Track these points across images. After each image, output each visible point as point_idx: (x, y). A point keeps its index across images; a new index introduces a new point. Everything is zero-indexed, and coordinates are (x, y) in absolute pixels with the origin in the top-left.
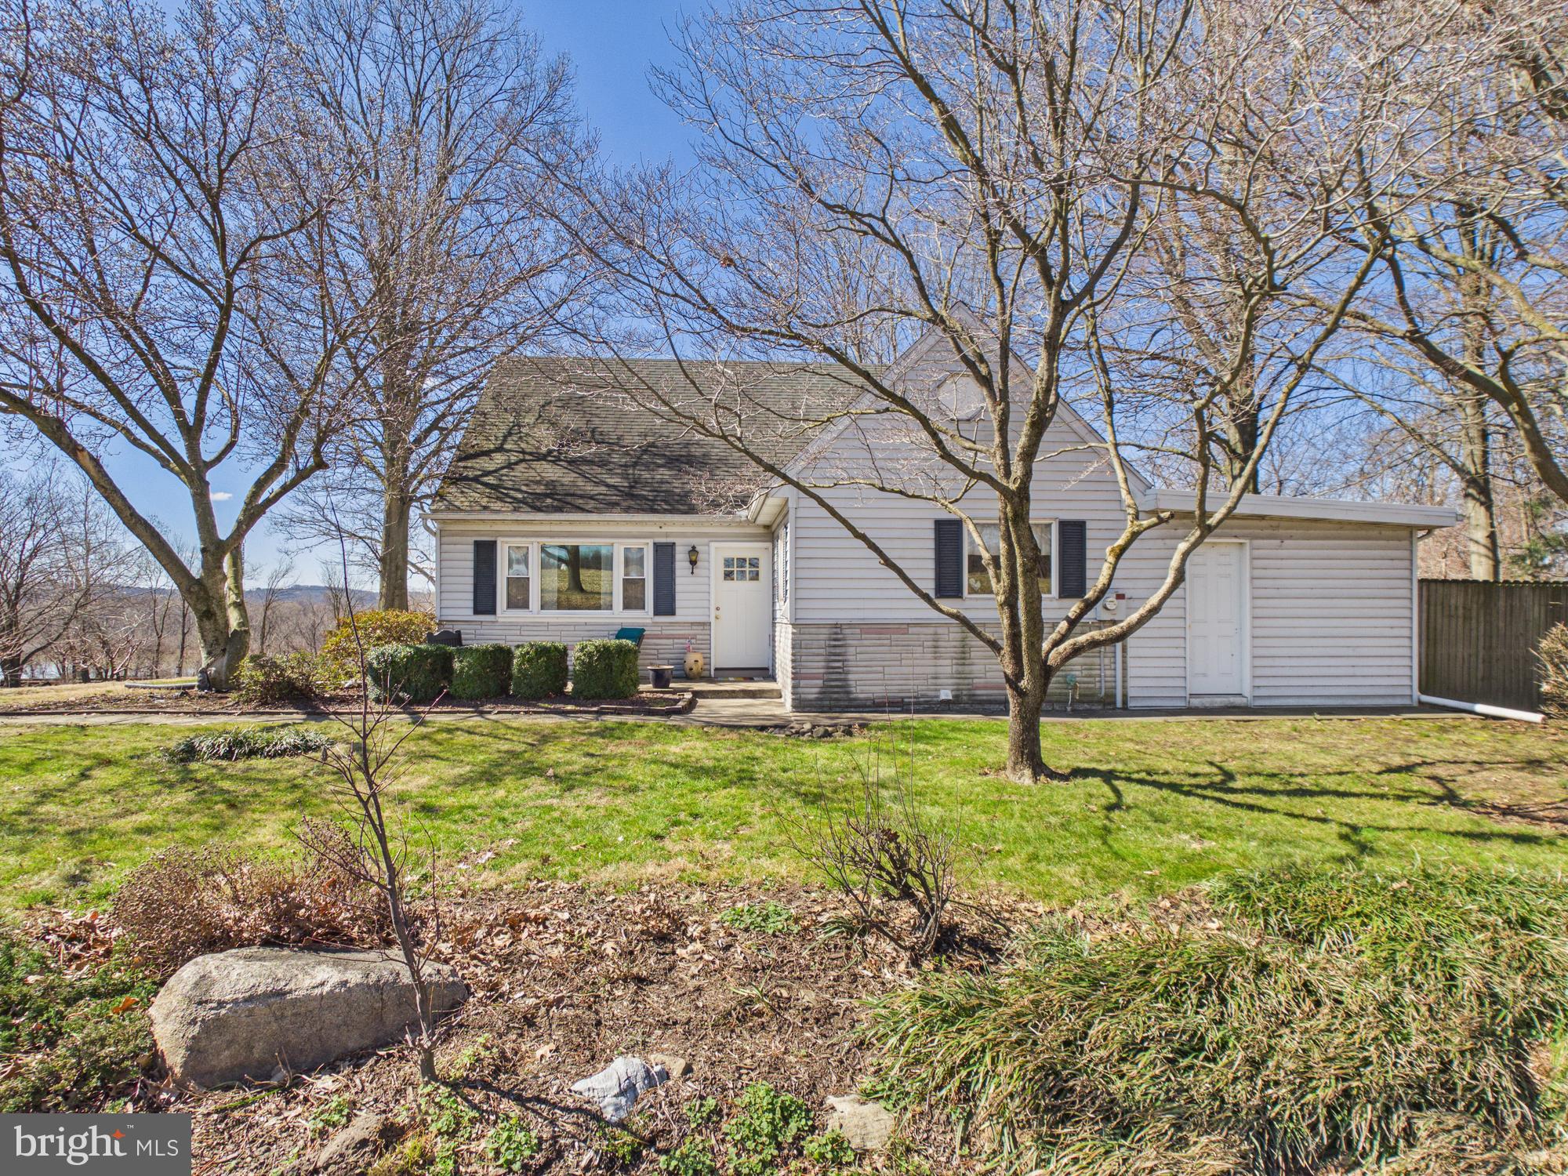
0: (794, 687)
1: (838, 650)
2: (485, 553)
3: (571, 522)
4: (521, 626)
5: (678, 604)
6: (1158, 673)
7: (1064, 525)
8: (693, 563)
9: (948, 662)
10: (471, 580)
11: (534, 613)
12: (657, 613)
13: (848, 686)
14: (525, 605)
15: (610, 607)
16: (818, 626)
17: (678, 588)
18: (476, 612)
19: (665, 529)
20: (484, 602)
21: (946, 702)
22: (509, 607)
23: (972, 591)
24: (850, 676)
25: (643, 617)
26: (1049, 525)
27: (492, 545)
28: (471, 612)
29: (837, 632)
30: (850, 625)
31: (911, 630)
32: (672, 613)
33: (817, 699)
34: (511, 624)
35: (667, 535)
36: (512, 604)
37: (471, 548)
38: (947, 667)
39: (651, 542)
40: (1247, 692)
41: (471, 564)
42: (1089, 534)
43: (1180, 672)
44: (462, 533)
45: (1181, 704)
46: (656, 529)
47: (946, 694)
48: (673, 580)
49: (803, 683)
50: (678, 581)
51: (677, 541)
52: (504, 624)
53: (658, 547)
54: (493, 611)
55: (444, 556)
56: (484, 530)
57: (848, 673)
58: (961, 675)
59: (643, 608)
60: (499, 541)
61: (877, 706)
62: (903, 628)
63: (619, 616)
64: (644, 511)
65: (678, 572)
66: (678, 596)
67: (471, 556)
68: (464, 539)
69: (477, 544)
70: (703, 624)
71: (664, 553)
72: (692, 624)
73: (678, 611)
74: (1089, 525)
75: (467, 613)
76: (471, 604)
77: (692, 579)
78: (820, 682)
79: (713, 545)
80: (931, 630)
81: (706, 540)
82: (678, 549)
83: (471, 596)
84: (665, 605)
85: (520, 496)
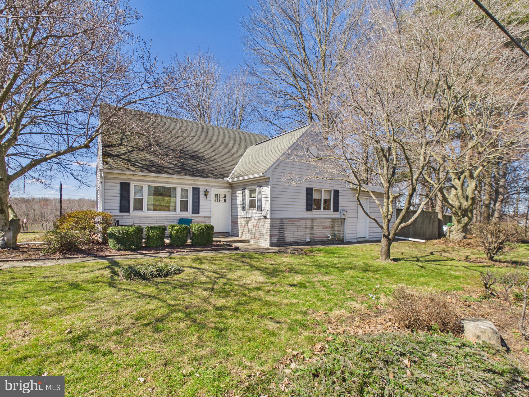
0: (270, 239)
1: (282, 227)
2: (125, 188)
3: (162, 177)
4: (140, 217)
5: (200, 210)
6: (351, 232)
7: (335, 191)
8: (206, 195)
9: (308, 230)
10: (119, 198)
11: (145, 212)
12: (193, 213)
13: (284, 238)
14: (141, 209)
15: (175, 210)
16: (277, 219)
17: (200, 204)
18: (121, 211)
19: (197, 183)
20: (124, 207)
21: (309, 242)
22: (134, 210)
23: (314, 209)
24: (285, 235)
25: (188, 215)
26: (331, 191)
27: (128, 184)
28: (118, 211)
29: (282, 220)
30: (286, 219)
31: (300, 221)
32: (198, 213)
33: (277, 243)
34: (136, 217)
35: (197, 185)
36: (135, 209)
37: (119, 185)
38: (308, 232)
39: (191, 187)
40: (367, 237)
41: (119, 192)
42: (340, 194)
43: (356, 232)
44: (115, 179)
45: (356, 240)
46: (193, 182)
47: (308, 240)
48: (199, 201)
49: (273, 237)
50: (201, 201)
51: (201, 187)
52: (133, 217)
53: (193, 189)
54: (128, 211)
55: (106, 188)
56: (125, 178)
57: (284, 234)
58: (311, 234)
59: (187, 211)
60: (131, 183)
61: (291, 244)
62: (298, 220)
63: (179, 214)
64: (190, 175)
65: (201, 199)
66: (200, 207)
67: (119, 188)
68: (115, 181)
69: (121, 183)
70: (209, 217)
71: (196, 191)
72: (205, 217)
73: (200, 212)
74: (340, 192)
75: (117, 212)
76: (118, 208)
77: (206, 201)
78: (277, 237)
79: (213, 189)
80: (305, 221)
81: (210, 187)
82: (201, 190)
83: (119, 205)
84: (196, 210)
85: (141, 165)
